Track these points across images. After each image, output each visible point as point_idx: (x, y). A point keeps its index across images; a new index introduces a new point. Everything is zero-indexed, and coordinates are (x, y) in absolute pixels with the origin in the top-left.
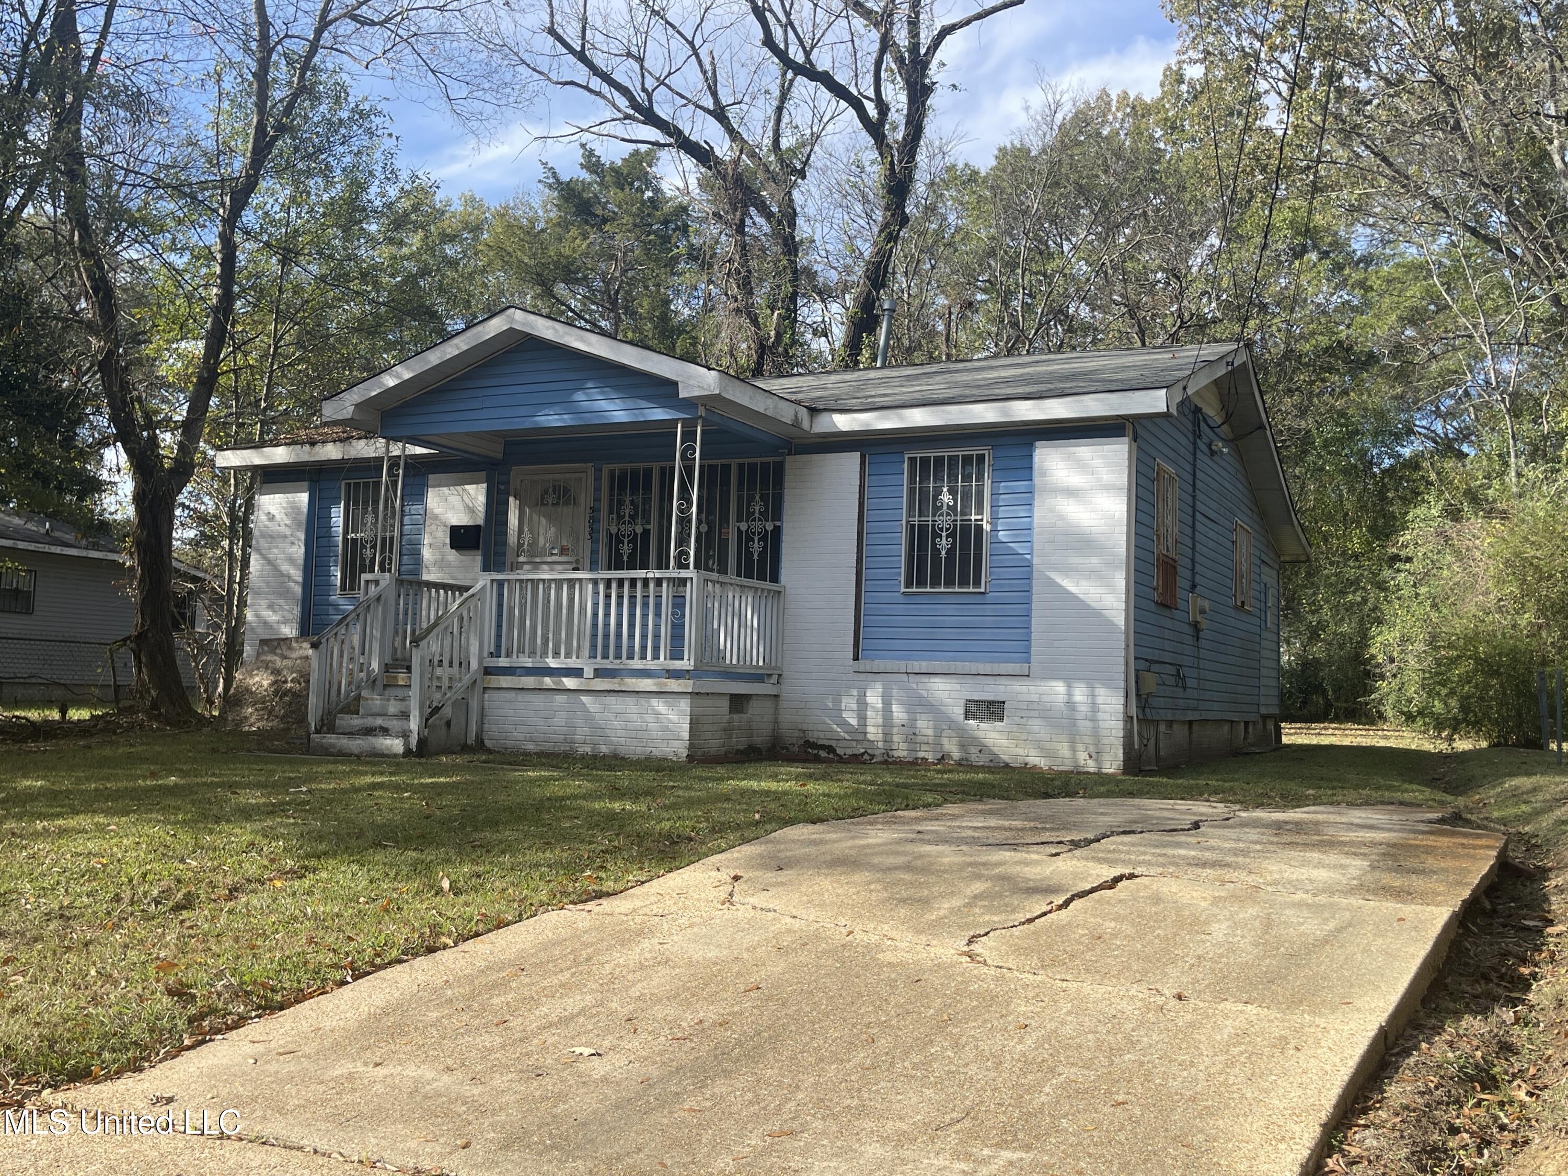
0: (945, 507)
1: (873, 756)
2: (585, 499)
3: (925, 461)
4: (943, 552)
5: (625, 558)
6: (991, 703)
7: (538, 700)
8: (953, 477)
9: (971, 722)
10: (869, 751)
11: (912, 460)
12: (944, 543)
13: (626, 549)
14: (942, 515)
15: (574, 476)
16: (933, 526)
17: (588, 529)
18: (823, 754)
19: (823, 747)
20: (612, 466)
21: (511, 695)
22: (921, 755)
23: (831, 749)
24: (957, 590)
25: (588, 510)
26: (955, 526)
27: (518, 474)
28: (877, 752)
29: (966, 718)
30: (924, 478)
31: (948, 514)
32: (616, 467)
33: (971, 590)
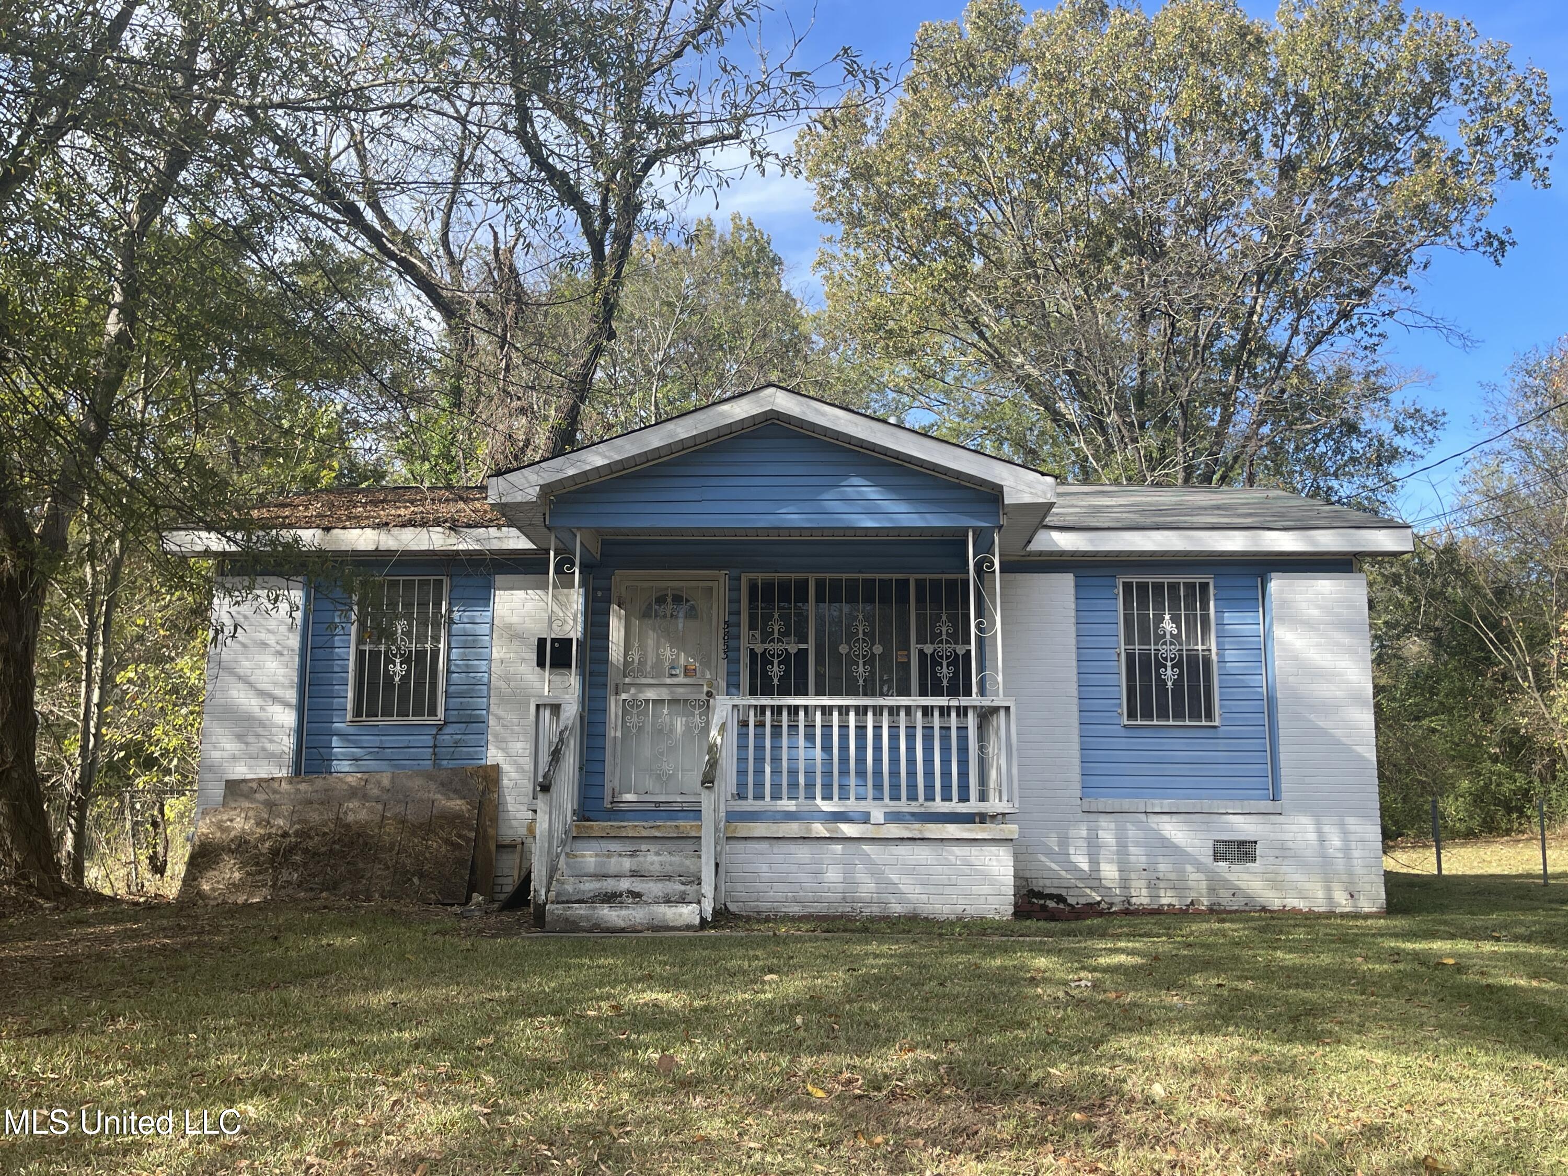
0: (1168, 636)
1: (1112, 904)
2: (717, 612)
3: (1142, 587)
4: (1170, 684)
5: (776, 681)
6: (1242, 843)
7: (803, 852)
8: (1175, 606)
9: (1220, 864)
10: (1106, 899)
11: (1127, 587)
12: (1169, 674)
13: (776, 671)
14: (1165, 643)
15: (701, 584)
16: (1156, 655)
17: (721, 647)
18: (1051, 904)
19: (1051, 897)
20: (752, 576)
21: (764, 846)
22: (1165, 901)
23: (1060, 899)
24: (1187, 723)
25: (722, 625)
26: (1181, 656)
27: (622, 579)
28: (1117, 900)
29: (1216, 859)
30: (1143, 605)
31: (1172, 643)
32: (760, 577)
33: (1204, 723)
